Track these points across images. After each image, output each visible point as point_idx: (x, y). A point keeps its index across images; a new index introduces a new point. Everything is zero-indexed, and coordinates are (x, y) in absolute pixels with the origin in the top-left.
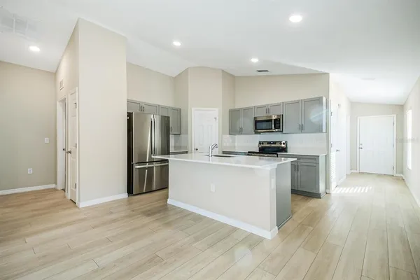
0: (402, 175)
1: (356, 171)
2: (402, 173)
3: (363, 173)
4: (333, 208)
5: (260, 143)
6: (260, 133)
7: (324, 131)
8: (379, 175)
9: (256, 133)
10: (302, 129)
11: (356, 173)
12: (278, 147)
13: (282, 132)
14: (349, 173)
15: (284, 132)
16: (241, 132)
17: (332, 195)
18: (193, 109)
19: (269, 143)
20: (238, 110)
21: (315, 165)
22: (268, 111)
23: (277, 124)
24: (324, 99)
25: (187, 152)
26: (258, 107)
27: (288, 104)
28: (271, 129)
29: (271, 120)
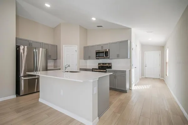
0: (163, 79)
1: (144, 77)
2: (163, 77)
3: (147, 78)
4: (132, 99)
5: (99, 64)
6: (99, 59)
7: (129, 57)
8: (154, 79)
9: (97, 59)
10: (118, 57)
11: (144, 78)
12: (107, 66)
13: (109, 58)
14: (141, 78)
15: (110, 58)
16: (90, 58)
17: (133, 91)
18: (64, 46)
19: (103, 64)
20: (88, 47)
21: (124, 75)
22: (102, 47)
23: (106, 54)
24: (129, 41)
25: (60, 69)
26: (98, 45)
27: (112, 43)
28: (104, 57)
29: (103, 52)
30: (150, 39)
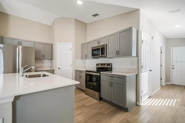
5: (97, 65)
10: (118, 54)
11: (169, 85)
12: (105, 68)
15: (108, 57)
16: (86, 57)
18: (57, 44)
19: (102, 64)
22: (99, 42)
23: (102, 51)
26: (94, 41)
27: (109, 36)
28: (100, 55)
29: (99, 49)
30: (177, 26)
